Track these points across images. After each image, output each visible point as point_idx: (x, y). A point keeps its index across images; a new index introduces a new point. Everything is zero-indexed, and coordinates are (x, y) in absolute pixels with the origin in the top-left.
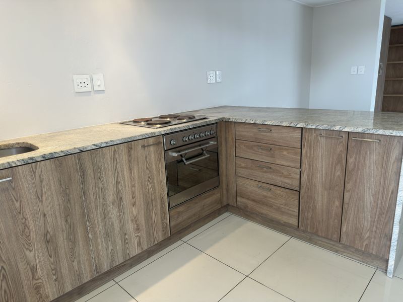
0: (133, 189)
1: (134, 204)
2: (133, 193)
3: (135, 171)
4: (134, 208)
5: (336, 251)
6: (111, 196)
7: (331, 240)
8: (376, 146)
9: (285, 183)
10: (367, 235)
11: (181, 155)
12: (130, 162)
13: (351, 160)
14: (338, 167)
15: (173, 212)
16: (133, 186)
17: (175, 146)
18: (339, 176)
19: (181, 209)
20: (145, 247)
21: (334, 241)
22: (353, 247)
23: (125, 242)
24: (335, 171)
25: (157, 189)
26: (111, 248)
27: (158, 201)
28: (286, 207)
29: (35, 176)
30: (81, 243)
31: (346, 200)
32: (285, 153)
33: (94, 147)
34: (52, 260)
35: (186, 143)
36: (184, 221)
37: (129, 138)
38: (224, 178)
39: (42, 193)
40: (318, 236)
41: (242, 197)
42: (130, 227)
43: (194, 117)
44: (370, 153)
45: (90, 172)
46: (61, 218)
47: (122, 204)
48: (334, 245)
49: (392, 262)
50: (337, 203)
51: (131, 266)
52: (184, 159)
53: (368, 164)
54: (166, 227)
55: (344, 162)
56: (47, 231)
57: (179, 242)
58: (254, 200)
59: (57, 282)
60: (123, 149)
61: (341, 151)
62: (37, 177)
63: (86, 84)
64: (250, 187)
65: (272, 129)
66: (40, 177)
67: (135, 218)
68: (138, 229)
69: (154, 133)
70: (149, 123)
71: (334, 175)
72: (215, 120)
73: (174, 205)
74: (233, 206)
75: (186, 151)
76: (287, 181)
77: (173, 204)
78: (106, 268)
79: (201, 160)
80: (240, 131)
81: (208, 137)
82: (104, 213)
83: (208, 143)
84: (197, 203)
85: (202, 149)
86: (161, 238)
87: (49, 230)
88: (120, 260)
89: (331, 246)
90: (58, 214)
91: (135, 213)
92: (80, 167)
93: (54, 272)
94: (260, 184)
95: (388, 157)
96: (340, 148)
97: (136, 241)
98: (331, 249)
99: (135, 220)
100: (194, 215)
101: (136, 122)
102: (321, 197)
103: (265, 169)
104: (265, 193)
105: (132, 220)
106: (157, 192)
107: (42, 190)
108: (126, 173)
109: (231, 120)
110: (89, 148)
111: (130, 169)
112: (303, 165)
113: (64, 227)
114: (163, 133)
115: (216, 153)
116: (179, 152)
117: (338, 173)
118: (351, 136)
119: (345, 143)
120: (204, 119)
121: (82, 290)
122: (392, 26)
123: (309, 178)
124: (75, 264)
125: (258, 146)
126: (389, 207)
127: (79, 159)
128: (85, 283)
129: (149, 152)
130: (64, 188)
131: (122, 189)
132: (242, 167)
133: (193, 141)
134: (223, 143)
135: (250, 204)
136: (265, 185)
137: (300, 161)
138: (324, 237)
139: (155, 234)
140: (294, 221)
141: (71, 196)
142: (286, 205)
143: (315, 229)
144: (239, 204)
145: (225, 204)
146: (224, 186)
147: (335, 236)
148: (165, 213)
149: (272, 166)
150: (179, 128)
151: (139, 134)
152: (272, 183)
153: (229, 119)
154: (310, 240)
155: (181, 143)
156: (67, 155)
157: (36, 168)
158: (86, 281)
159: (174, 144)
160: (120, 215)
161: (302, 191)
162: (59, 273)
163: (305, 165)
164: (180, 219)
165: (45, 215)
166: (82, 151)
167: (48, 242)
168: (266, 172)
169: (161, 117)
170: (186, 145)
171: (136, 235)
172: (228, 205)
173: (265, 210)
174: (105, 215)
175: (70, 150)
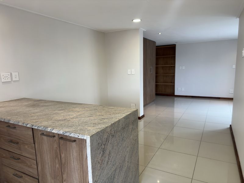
13: (63, 156)
14: (57, 161)
24: (55, 164)
44: (72, 150)
53: (72, 160)
55: (59, 156)
61: (56, 148)
71: (55, 167)
117: (57, 166)
137: (35, 154)
149: (21, 158)
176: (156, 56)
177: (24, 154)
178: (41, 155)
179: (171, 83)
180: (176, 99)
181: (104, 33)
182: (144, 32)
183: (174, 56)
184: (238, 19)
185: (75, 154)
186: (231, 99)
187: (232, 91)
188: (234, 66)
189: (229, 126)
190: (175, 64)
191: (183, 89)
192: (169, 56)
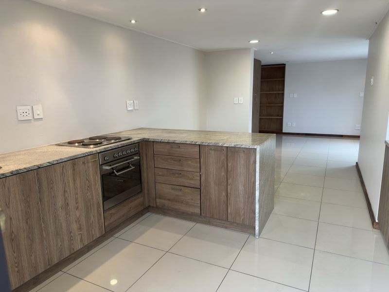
0: (76, 196)
1: (77, 208)
2: (77, 199)
3: (78, 182)
4: (77, 212)
5: (226, 228)
6: (60, 202)
7: (222, 220)
8: (242, 155)
9: (191, 184)
10: (243, 213)
11: (112, 168)
12: (74, 174)
13: (230, 165)
14: (223, 170)
15: (107, 214)
16: (77, 194)
17: (108, 161)
18: (223, 175)
19: (113, 211)
20: (86, 243)
21: (224, 220)
22: (235, 223)
23: (71, 239)
25: (94, 195)
26: (60, 244)
27: (96, 206)
28: (193, 201)
29: (5, 188)
30: (37, 240)
31: (229, 191)
32: (190, 162)
33: (48, 164)
34: (15, 255)
35: (116, 159)
36: (115, 221)
37: (73, 156)
38: (146, 185)
39: (9, 201)
40: (214, 218)
41: (160, 198)
42: (75, 226)
43: (120, 138)
45: (44, 184)
46: (23, 221)
47: (69, 208)
48: (224, 224)
49: (257, 228)
50: (224, 194)
51: (75, 259)
52: (114, 171)
54: (102, 226)
55: (226, 165)
56: (13, 232)
57: (112, 238)
58: (169, 200)
59: (18, 274)
60: (69, 165)
61: (224, 159)
62: (6, 189)
63: (27, 114)
64: (165, 189)
65: (180, 146)
66: (8, 189)
67: (78, 219)
68: (80, 229)
69: (92, 152)
70: (83, 143)
72: (138, 140)
73: (108, 208)
74: (153, 207)
75: (117, 165)
76: (192, 182)
77: (106, 207)
78: (56, 261)
79: (128, 171)
80: (157, 148)
81: (133, 153)
82: (55, 216)
83: (133, 158)
84: (125, 206)
85: (128, 163)
86: (98, 236)
87: (14, 230)
88: (66, 253)
89: (222, 224)
90: (20, 217)
91: (78, 216)
92: (37, 180)
93: (16, 265)
94: (174, 187)
95: (249, 161)
96: (223, 157)
97: (79, 237)
98: (222, 227)
99: (78, 221)
100: (123, 216)
101: (71, 143)
102: (214, 191)
103: (177, 175)
104: (177, 193)
105: (76, 221)
106: (94, 198)
107: (9, 199)
108: (71, 185)
109: (150, 140)
110: (45, 165)
111: (74, 181)
112: (202, 170)
113: (25, 228)
114: (98, 152)
115: (138, 165)
116: (111, 166)
117: (223, 174)
118: (228, 149)
119: (225, 153)
120: (129, 139)
121: (37, 280)
122: (262, 66)
123: (206, 179)
124: (33, 257)
125: (171, 158)
126: (253, 193)
127: (37, 174)
128: (40, 274)
129: (88, 167)
130: (26, 196)
131: (68, 196)
132: (160, 175)
133: (122, 157)
134: (145, 158)
135: (166, 203)
136: (177, 187)
138: (218, 219)
139: (93, 232)
140: (198, 211)
141: (31, 203)
142: (192, 199)
143: (212, 214)
144: (158, 204)
145: (147, 206)
146: (146, 192)
147: (224, 217)
148: (100, 215)
150: (111, 147)
151: (81, 153)
152: (181, 185)
153: (149, 139)
154: (209, 223)
155: (112, 159)
156: (29, 171)
157: (6, 181)
158: (40, 272)
159: (107, 160)
160: (67, 217)
161: (202, 188)
162: (20, 265)
163: (203, 170)
164: (112, 220)
165: (11, 218)
166: (40, 168)
167: (13, 240)
168: (178, 177)
169: (90, 139)
170: (116, 160)
171: (79, 233)
172: (149, 206)
173: (177, 206)
174: (56, 217)
175: (31, 167)
176: (261, 79)
177: (185, 169)
178: (206, 167)
179: (278, 116)
180: (284, 137)
181: (204, 52)
182: (255, 51)
183: (282, 79)
184: (368, 41)
185: (242, 162)
186: (357, 137)
187: (358, 126)
188: (362, 94)
189: (355, 164)
190: (283, 90)
191: (294, 125)
192: (275, 79)
